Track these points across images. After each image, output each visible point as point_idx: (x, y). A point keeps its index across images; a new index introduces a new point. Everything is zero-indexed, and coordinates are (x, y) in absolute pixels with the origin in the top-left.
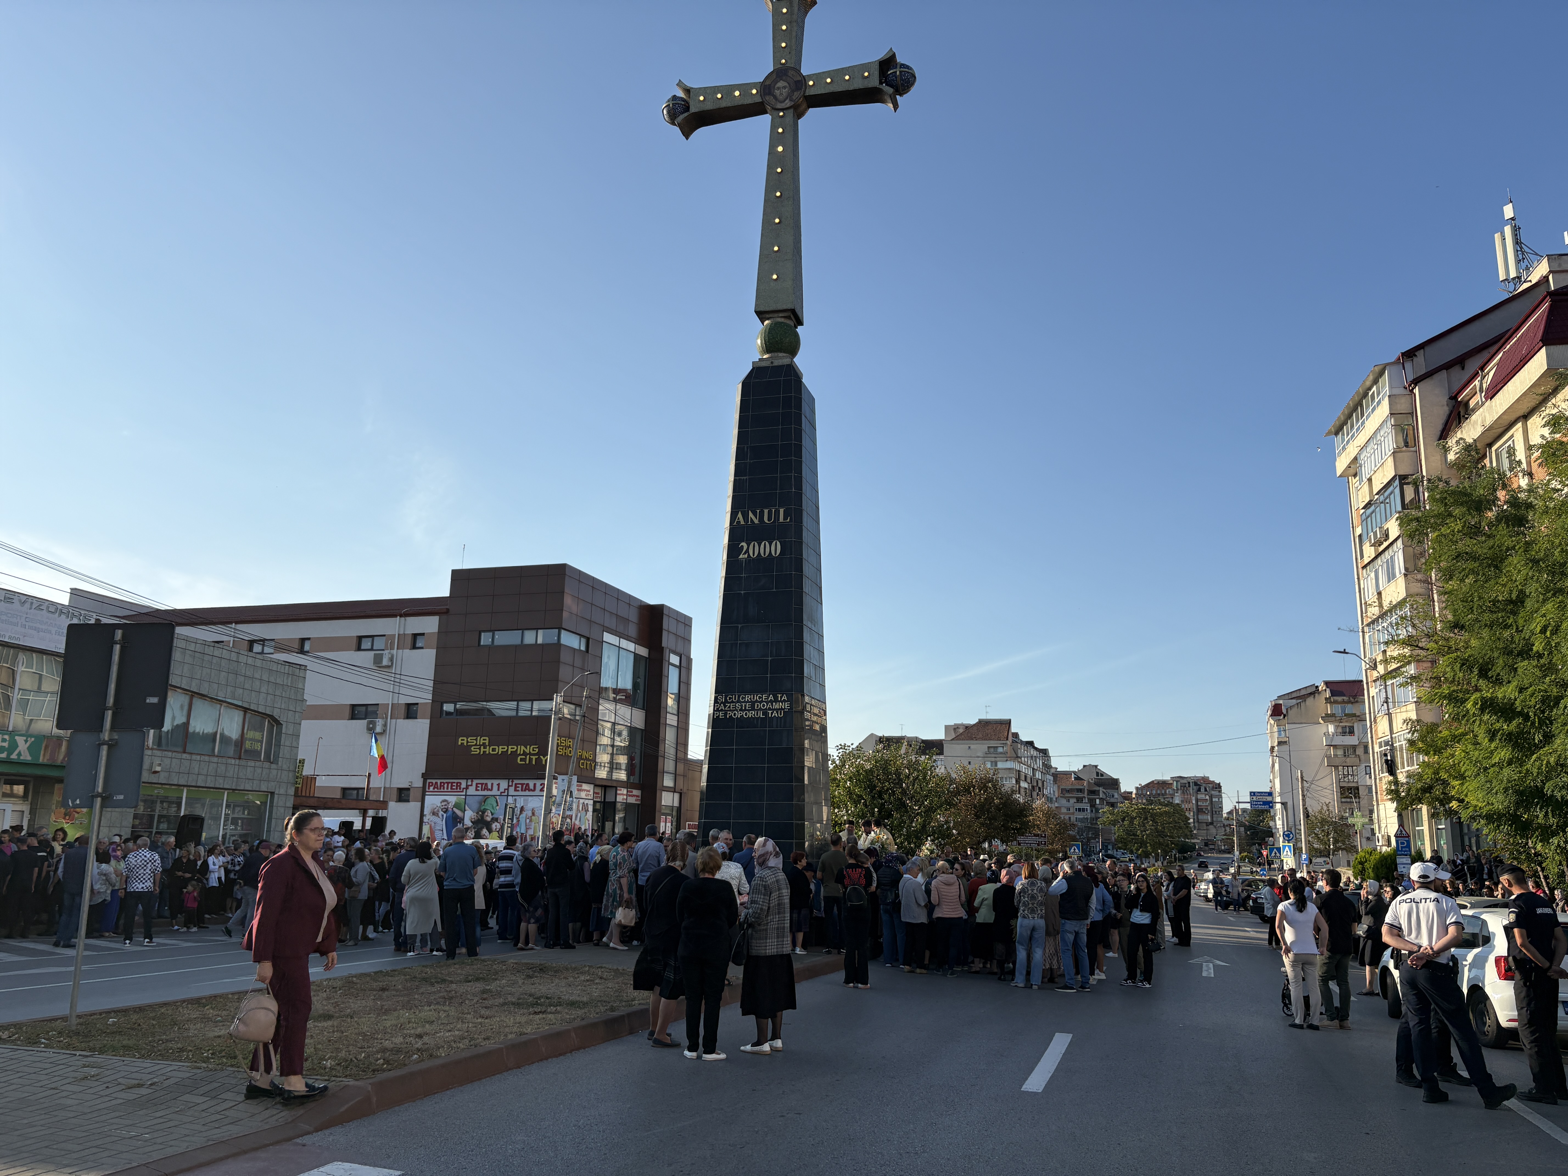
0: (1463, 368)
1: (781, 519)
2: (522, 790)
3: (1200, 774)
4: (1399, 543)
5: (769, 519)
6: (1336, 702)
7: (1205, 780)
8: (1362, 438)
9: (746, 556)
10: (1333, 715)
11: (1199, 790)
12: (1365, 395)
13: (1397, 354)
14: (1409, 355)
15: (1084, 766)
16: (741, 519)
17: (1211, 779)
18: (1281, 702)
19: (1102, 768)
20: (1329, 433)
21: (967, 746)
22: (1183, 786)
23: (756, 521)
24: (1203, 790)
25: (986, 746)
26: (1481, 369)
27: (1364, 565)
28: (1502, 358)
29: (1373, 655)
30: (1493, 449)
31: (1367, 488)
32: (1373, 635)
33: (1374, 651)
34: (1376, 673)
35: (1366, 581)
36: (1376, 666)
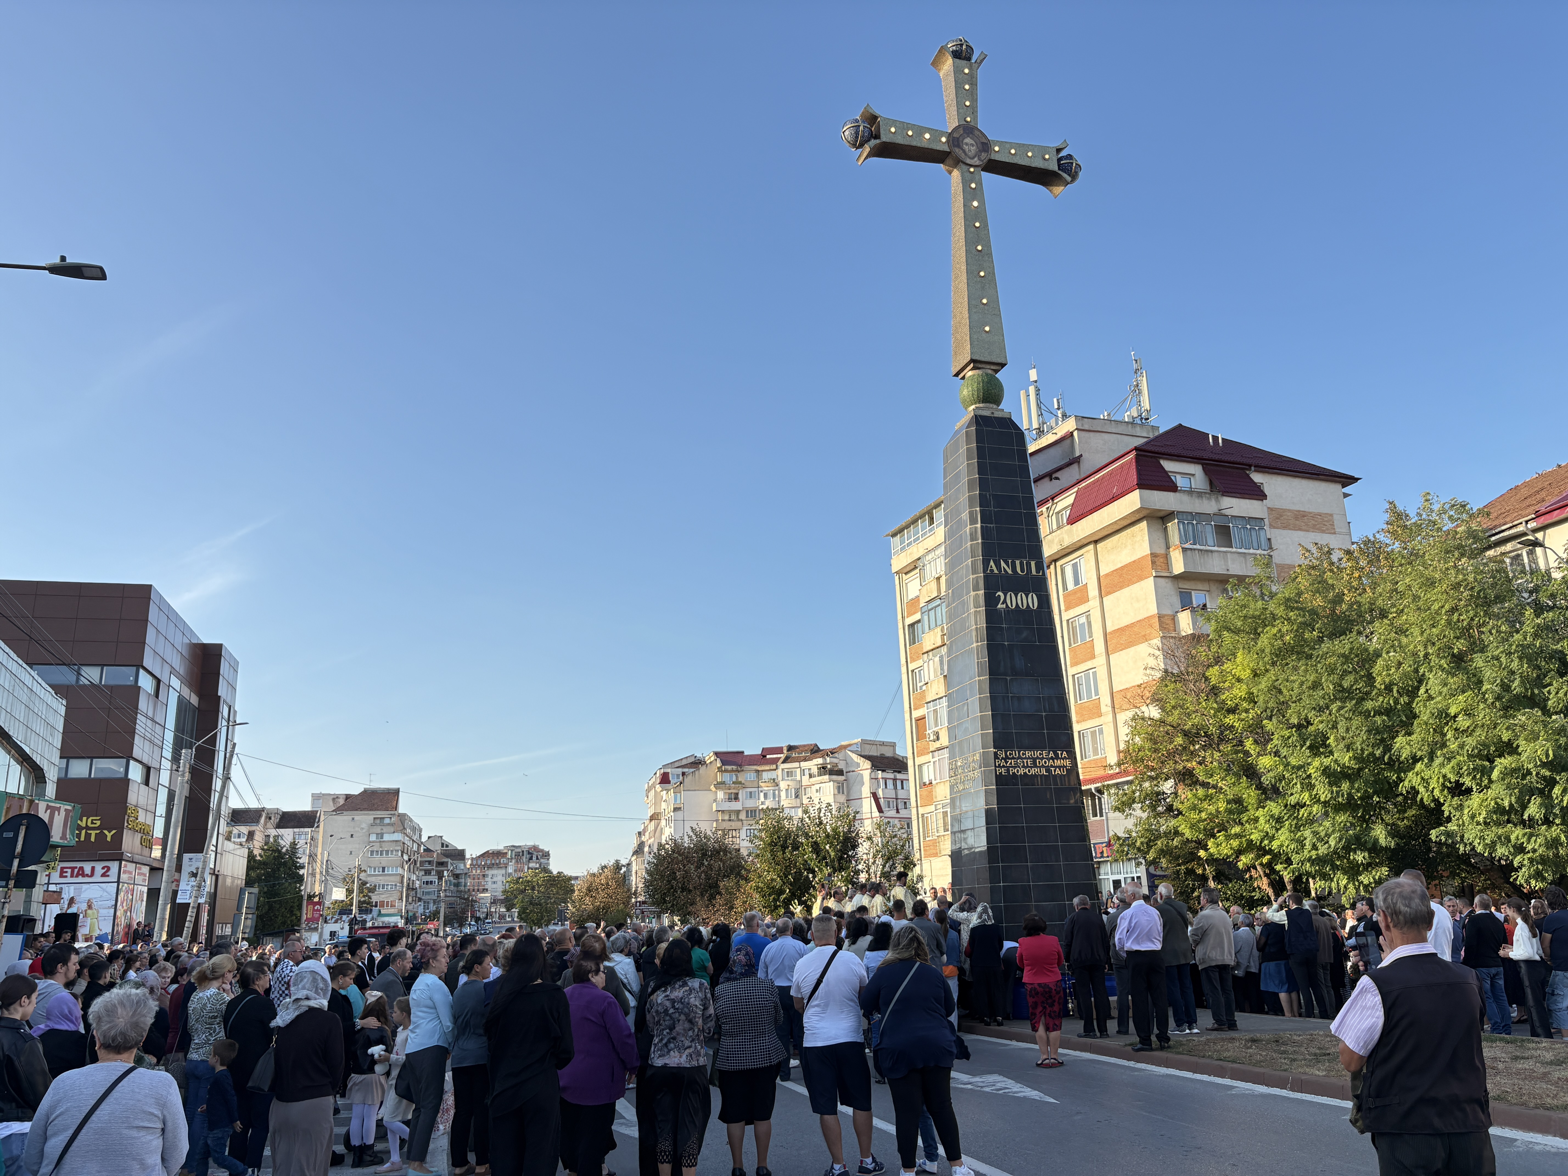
1: (1034, 572)
2: (72, 876)
3: (530, 843)
5: (1022, 571)
6: (726, 771)
7: (535, 848)
8: (930, 542)
9: (1004, 606)
10: (723, 783)
11: (531, 858)
15: (429, 837)
16: (994, 568)
17: (541, 847)
18: (669, 770)
19: (447, 839)
21: (350, 818)
22: (517, 855)
23: (1010, 572)
24: (534, 858)
25: (372, 817)
26: (1053, 499)
27: (925, 650)
28: (1077, 492)
29: (936, 729)
30: (1059, 564)
31: (934, 585)
32: (935, 711)
33: (936, 725)
34: (937, 745)
35: (926, 664)
36: (938, 739)
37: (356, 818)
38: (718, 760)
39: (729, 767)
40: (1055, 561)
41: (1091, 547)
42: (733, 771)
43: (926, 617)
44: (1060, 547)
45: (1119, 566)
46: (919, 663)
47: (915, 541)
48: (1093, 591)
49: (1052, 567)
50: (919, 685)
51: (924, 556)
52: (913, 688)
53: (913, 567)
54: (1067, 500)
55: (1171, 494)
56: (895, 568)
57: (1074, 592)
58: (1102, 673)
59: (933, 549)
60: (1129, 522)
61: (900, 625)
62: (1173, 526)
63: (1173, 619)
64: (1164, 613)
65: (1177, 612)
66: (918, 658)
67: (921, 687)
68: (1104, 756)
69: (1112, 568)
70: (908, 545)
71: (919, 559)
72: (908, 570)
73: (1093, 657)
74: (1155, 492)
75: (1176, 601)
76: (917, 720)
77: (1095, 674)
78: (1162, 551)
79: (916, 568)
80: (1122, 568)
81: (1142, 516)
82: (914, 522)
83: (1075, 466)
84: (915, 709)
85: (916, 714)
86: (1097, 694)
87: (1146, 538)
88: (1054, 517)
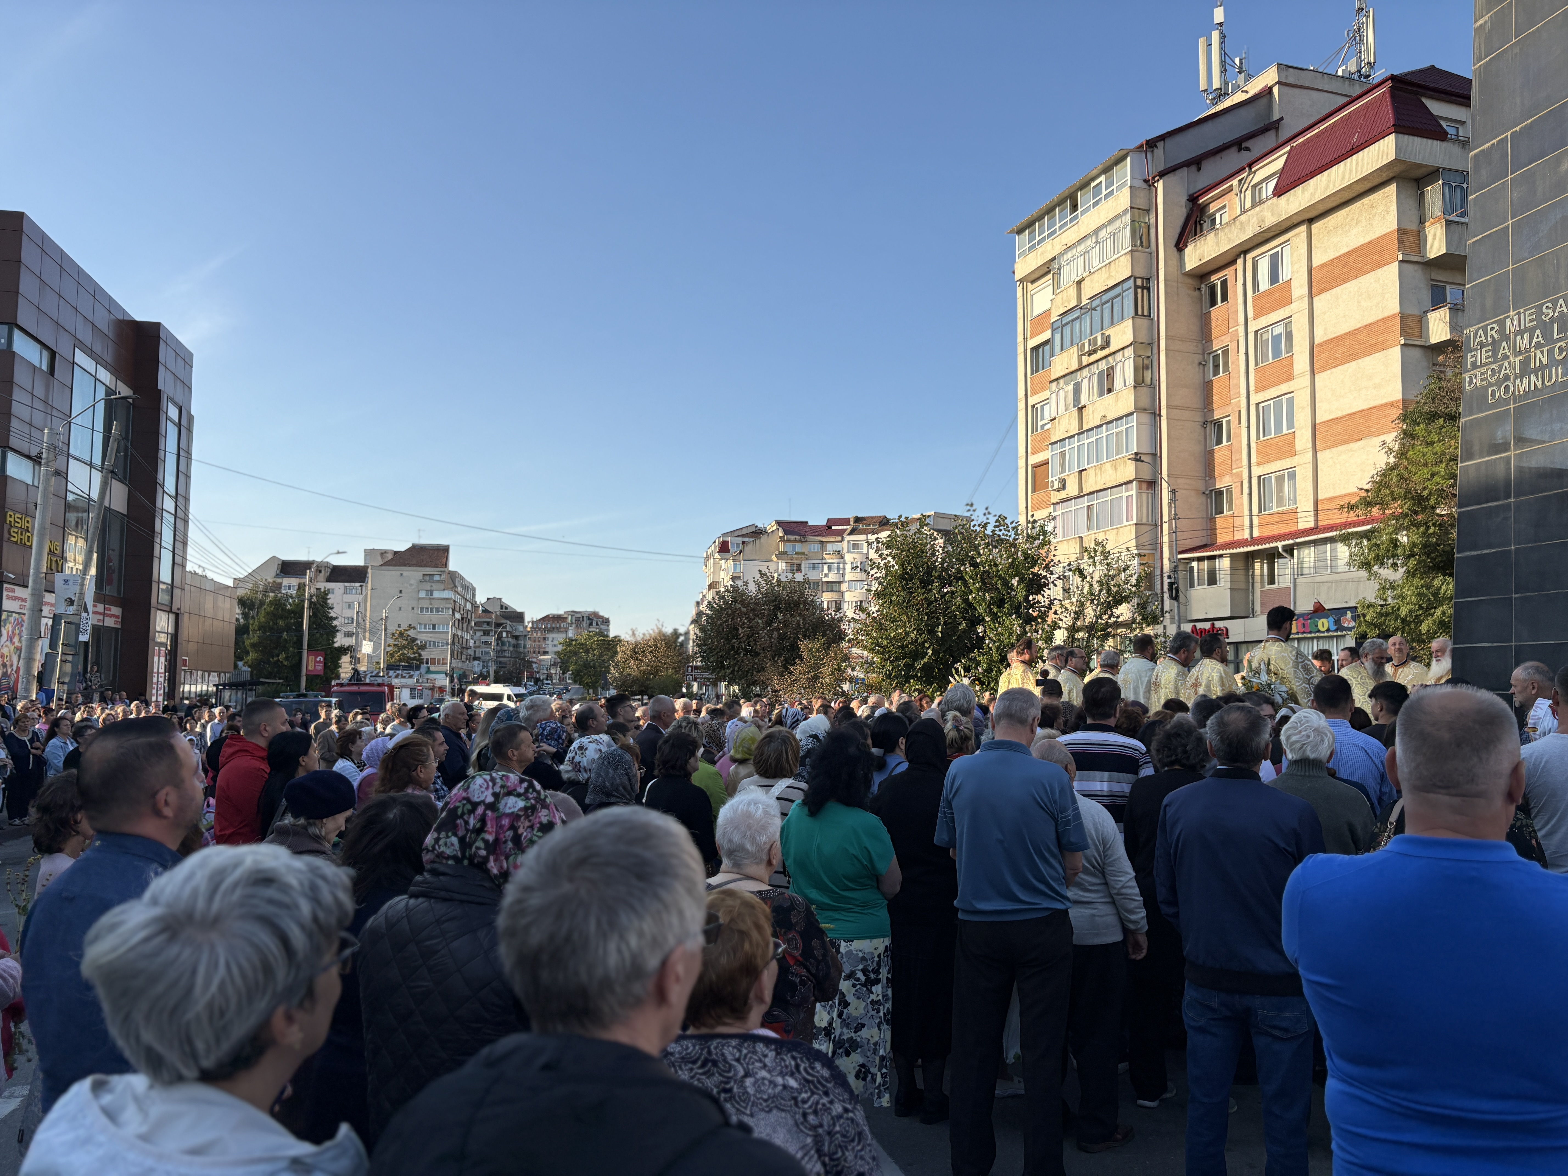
0: (1199, 169)
3: (590, 609)
4: (1130, 352)
6: (789, 541)
7: (596, 615)
8: (1071, 235)
10: (784, 553)
11: (591, 624)
12: (1085, 185)
13: (1142, 140)
14: (1152, 144)
15: (488, 599)
17: (601, 614)
18: (728, 539)
19: (506, 601)
21: (399, 573)
22: (577, 620)
24: (594, 624)
25: (422, 573)
26: (1250, 166)
27: (1053, 378)
28: (1289, 152)
29: (1061, 476)
30: (1249, 256)
31: (1073, 292)
32: (1063, 454)
33: (1063, 471)
34: (1063, 495)
35: (1054, 395)
36: (1064, 487)
37: (405, 573)
38: (781, 530)
39: (792, 537)
40: (1245, 252)
41: (1303, 228)
42: (795, 541)
43: (1058, 337)
44: (1257, 230)
45: (1345, 250)
46: (1045, 394)
47: (1049, 236)
48: (1300, 289)
49: (1240, 261)
50: (1040, 423)
51: (1061, 254)
52: (1032, 427)
53: (1047, 269)
54: (1276, 163)
55: (1438, 143)
56: (1018, 276)
57: (1268, 293)
58: (1302, 399)
59: (1074, 246)
60: (1369, 185)
61: (1020, 349)
62: (1434, 193)
63: (1420, 322)
64: (1409, 312)
65: (1426, 312)
66: (1043, 389)
67: (1043, 426)
68: (1295, 506)
69: (1332, 255)
70: (1039, 242)
71: (1054, 259)
72: (1034, 277)
73: (1290, 377)
74: (1417, 140)
75: (1426, 296)
76: (1035, 467)
77: (1290, 402)
78: (1413, 226)
79: (1048, 272)
80: (1349, 254)
81: (1391, 175)
82: (1050, 210)
83: (1272, 133)
84: (1033, 454)
85: (1034, 459)
86: (1291, 425)
87: (1394, 207)
88: (1249, 193)
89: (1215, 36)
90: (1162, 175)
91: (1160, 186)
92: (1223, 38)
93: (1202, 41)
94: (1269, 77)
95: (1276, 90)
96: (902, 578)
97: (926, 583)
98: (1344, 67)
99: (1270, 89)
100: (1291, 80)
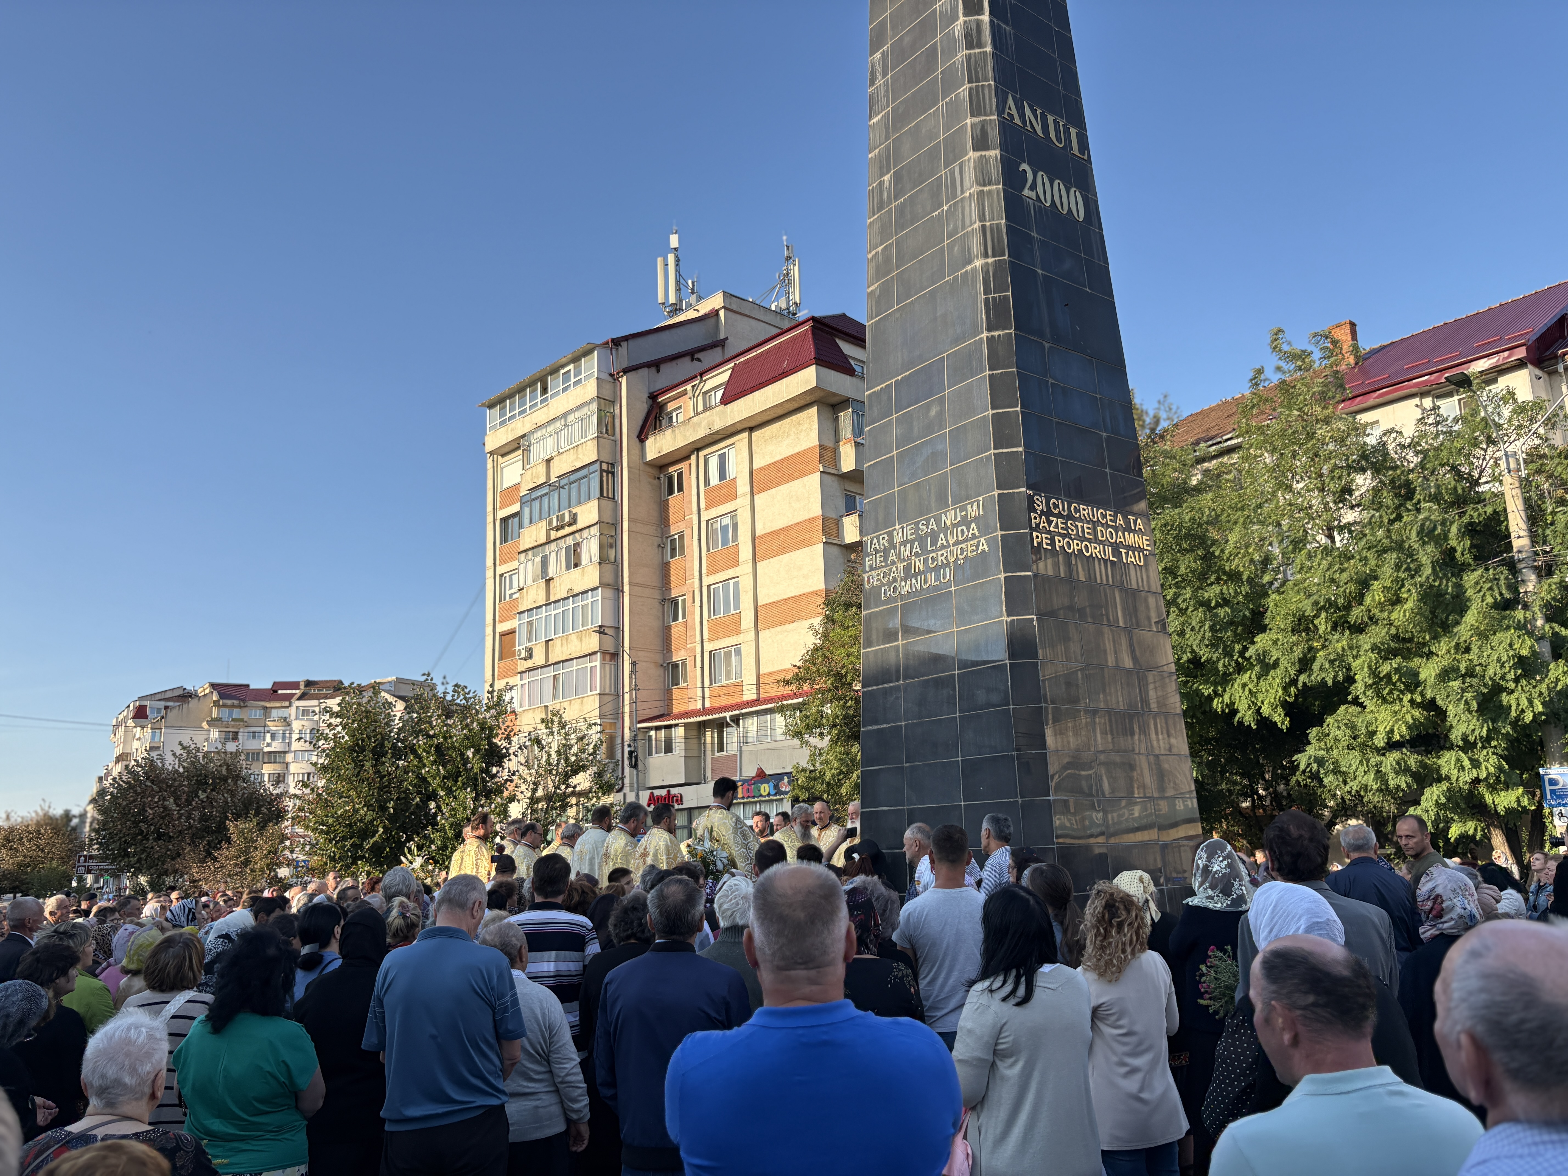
0: (658, 371)
1: (1075, 150)
4: (595, 530)
5: (1058, 138)
6: (224, 706)
8: (541, 415)
9: (1033, 195)
10: (219, 719)
12: (555, 371)
13: (608, 337)
14: (616, 342)
16: (1014, 112)
18: (147, 703)
20: (483, 405)
23: (1039, 131)
26: (701, 375)
27: (522, 549)
28: (733, 368)
29: (529, 645)
30: (702, 454)
31: (542, 469)
32: (530, 623)
33: (530, 640)
34: (529, 664)
35: (522, 566)
36: (530, 656)
38: (215, 693)
39: (229, 702)
40: (698, 450)
41: (745, 435)
42: (233, 706)
43: (527, 511)
44: (708, 432)
45: (778, 458)
46: (514, 564)
47: (520, 413)
48: (743, 487)
49: (693, 457)
50: (508, 592)
51: (531, 432)
52: (501, 595)
53: (517, 445)
54: (722, 376)
55: (848, 378)
56: (489, 448)
57: (717, 488)
58: (746, 583)
59: (544, 425)
60: (796, 405)
61: (490, 519)
62: (846, 418)
63: (837, 524)
64: (829, 515)
65: (841, 517)
66: (512, 559)
67: (511, 595)
68: (740, 680)
69: (769, 461)
70: (510, 418)
71: (524, 436)
72: (505, 451)
73: (736, 564)
74: (833, 372)
75: (841, 504)
76: (502, 635)
77: (736, 585)
78: (830, 444)
79: (518, 448)
80: (782, 461)
81: (813, 399)
82: (521, 390)
83: (719, 349)
84: (500, 622)
85: (502, 627)
86: (737, 606)
87: (816, 426)
88: (700, 398)
89: (671, 258)
90: (626, 371)
91: (624, 381)
92: (678, 261)
93: (660, 260)
94: (715, 302)
95: (722, 313)
96: (352, 749)
97: (378, 754)
98: (776, 303)
99: (717, 311)
100: (734, 307)
